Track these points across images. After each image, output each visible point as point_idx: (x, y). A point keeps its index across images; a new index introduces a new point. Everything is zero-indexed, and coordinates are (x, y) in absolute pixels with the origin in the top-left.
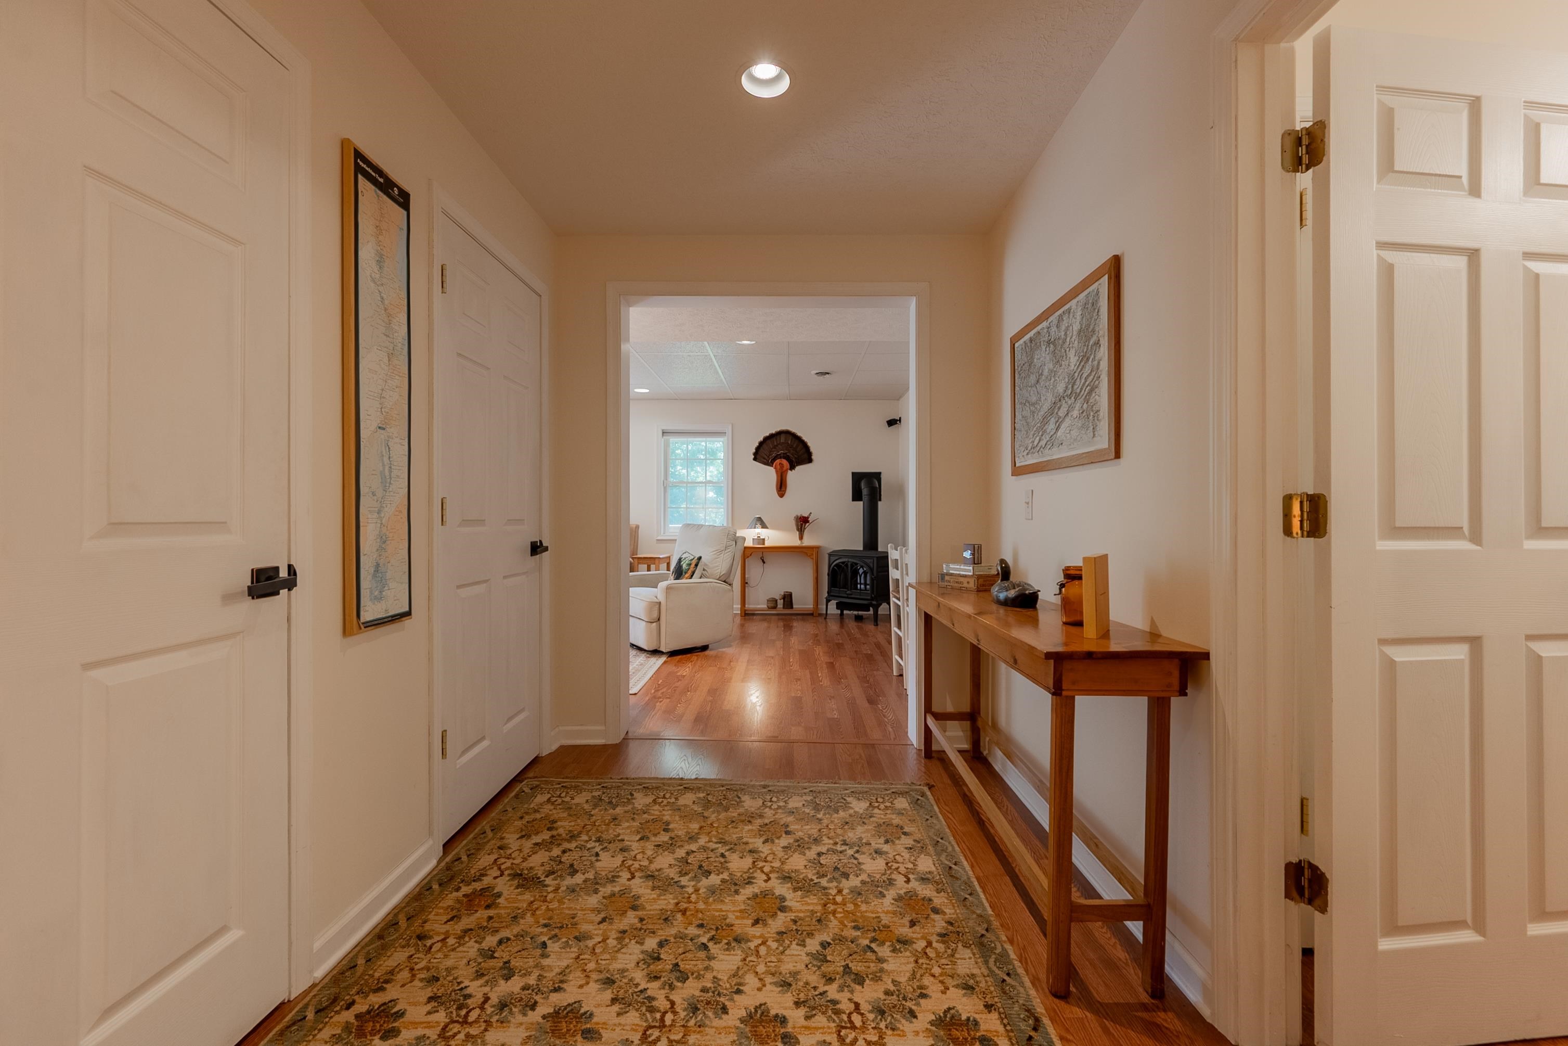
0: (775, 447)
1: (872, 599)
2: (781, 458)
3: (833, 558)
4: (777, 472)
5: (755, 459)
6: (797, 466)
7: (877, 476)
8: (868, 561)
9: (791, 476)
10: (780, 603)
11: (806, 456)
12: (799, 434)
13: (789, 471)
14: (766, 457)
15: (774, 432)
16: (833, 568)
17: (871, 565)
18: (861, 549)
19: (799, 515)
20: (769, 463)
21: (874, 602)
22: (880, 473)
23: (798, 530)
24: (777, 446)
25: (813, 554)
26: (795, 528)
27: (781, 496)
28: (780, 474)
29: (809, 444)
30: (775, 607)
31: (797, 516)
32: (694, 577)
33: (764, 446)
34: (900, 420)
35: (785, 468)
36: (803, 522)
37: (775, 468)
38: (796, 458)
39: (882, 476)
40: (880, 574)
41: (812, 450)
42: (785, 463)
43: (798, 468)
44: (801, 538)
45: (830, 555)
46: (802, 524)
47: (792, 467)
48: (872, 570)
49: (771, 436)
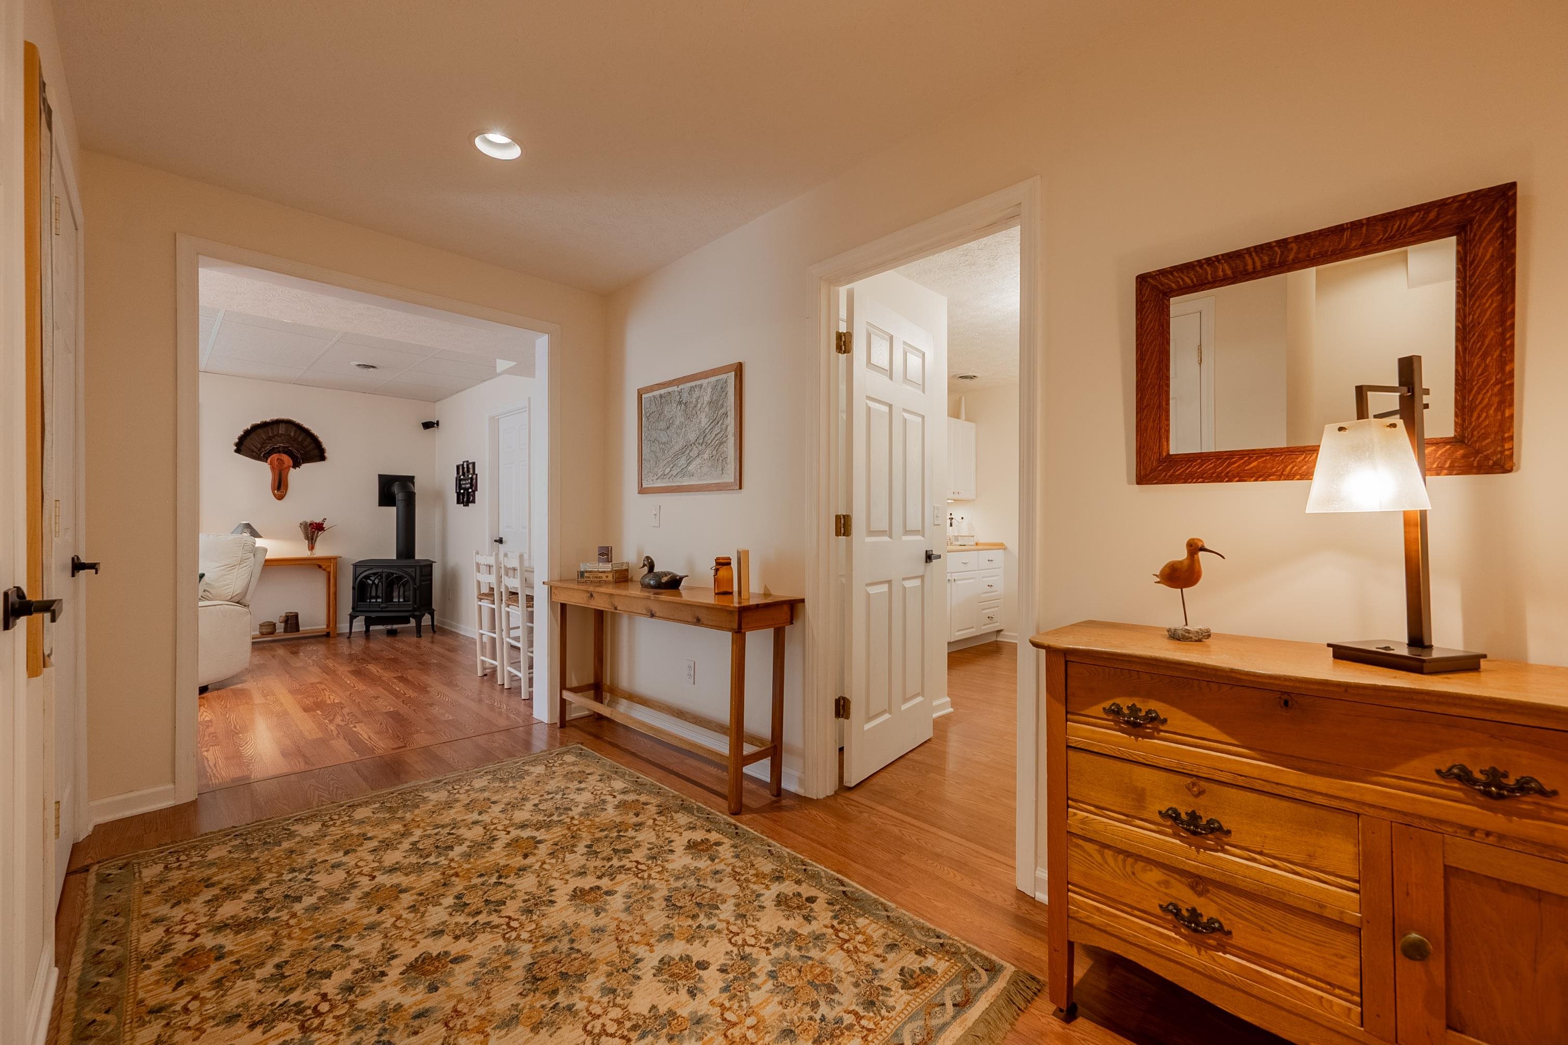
0: (270, 438)
1: (415, 610)
2: (279, 452)
3: (359, 570)
4: (273, 469)
5: (238, 451)
6: (303, 463)
7: (411, 479)
8: (409, 570)
9: (294, 475)
10: (280, 628)
11: (316, 452)
12: (306, 426)
13: (292, 469)
14: (256, 450)
15: (268, 420)
16: (361, 580)
17: (413, 574)
18: (394, 556)
19: (309, 521)
20: (264, 458)
21: (417, 613)
22: (413, 477)
23: (307, 538)
24: (273, 437)
25: (330, 566)
26: (302, 535)
27: (280, 498)
28: (277, 472)
29: (321, 439)
30: (272, 633)
31: (306, 523)
33: (253, 435)
34: (438, 423)
35: (285, 466)
36: (316, 529)
37: (271, 464)
38: (301, 454)
39: (416, 480)
40: (423, 583)
41: (324, 445)
42: (286, 459)
43: (304, 466)
44: (312, 548)
45: (356, 566)
46: (314, 532)
47: (296, 465)
48: (414, 579)
49: (264, 425)
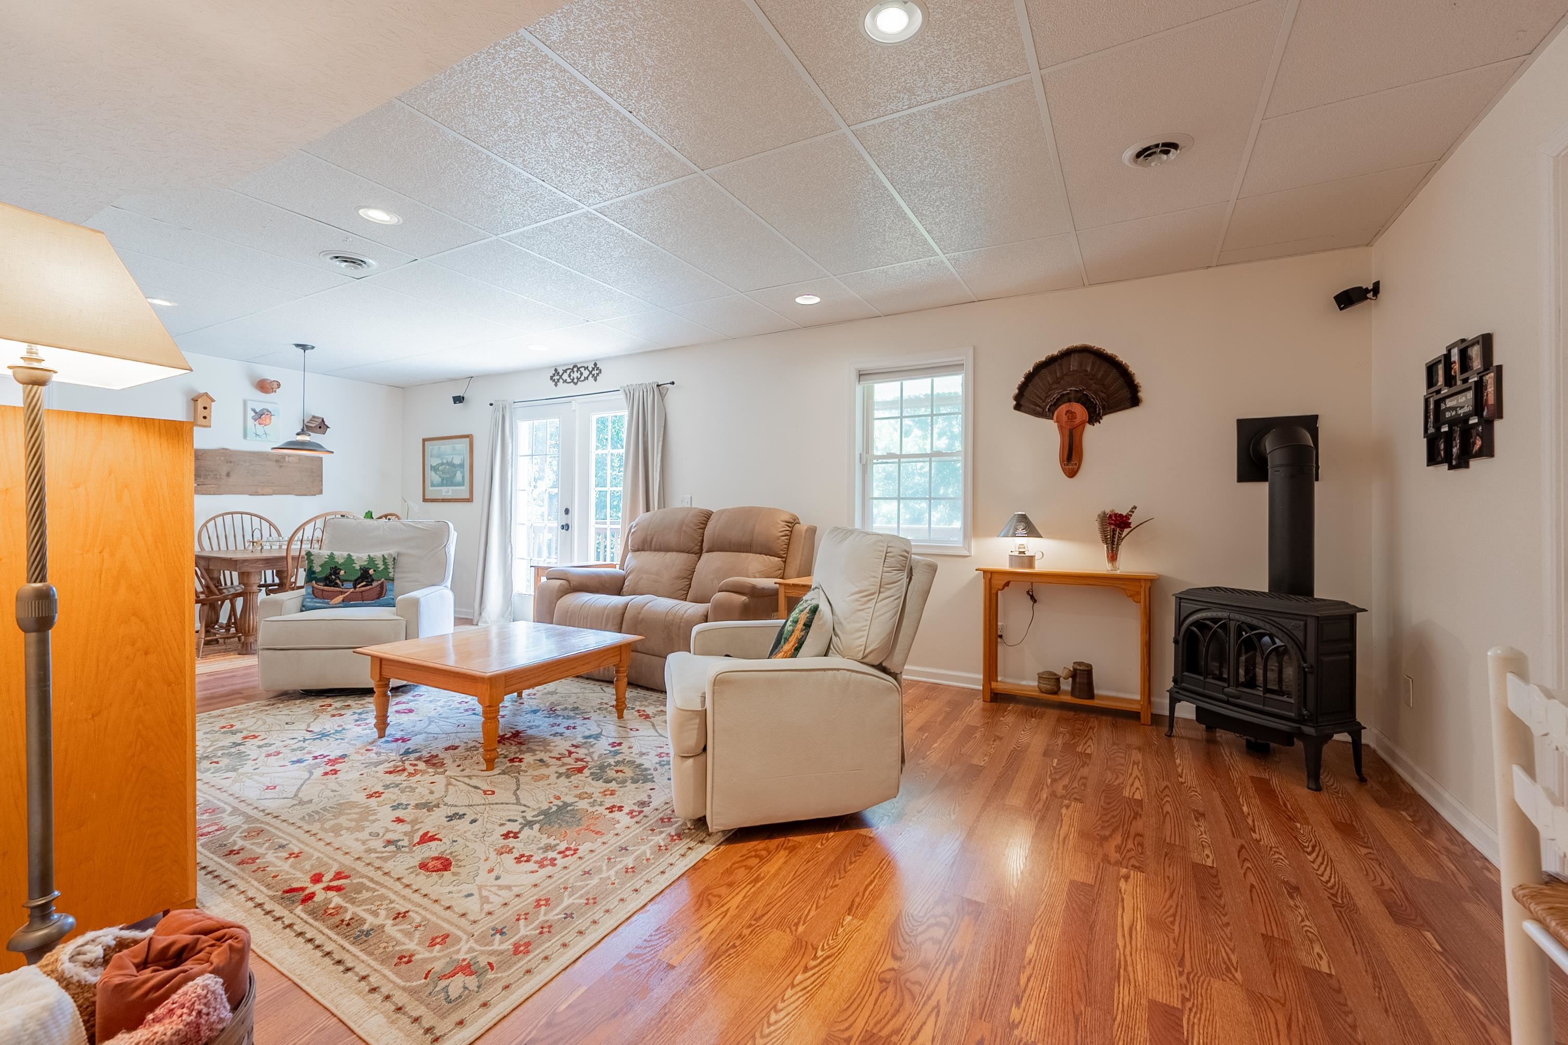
0: (1057, 381)
1: (1301, 720)
2: (1069, 401)
3: (1187, 607)
4: (1061, 428)
5: (1018, 407)
6: (1105, 414)
7: (1310, 423)
8: (1289, 624)
9: (1093, 436)
10: (1066, 685)
11: (1126, 393)
12: (1109, 351)
13: (1088, 427)
14: (1039, 402)
15: (1055, 353)
16: (1188, 629)
17: (1300, 635)
18: (1263, 586)
19: (1108, 511)
20: (1045, 413)
21: (1308, 730)
22: (1316, 417)
23: (1105, 540)
24: (1062, 378)
25: (1138, 593)
26: (1098, 536)
27: (1072, 474)
28: (1067, 432)
29: (1132, 369)
30: (1056, 691)
31: (1104, 513)
32: (802, 651)
33: (1036, 380)
34: (1376, 289)
35: (1078, 421)
36: (1117, 525)
37: (1058, 421)
38: (1102, 399)
39: (1320, 424)
40: (1325, 659)
41: (1138, 379)
42: (1079, 410)
43: (1107, 419)
44: (1113, 557)
45: (1180, 599)
46: (1114, 530)
47: (1094, 418)
48: (1302, 648)
49: (1051, 361)
